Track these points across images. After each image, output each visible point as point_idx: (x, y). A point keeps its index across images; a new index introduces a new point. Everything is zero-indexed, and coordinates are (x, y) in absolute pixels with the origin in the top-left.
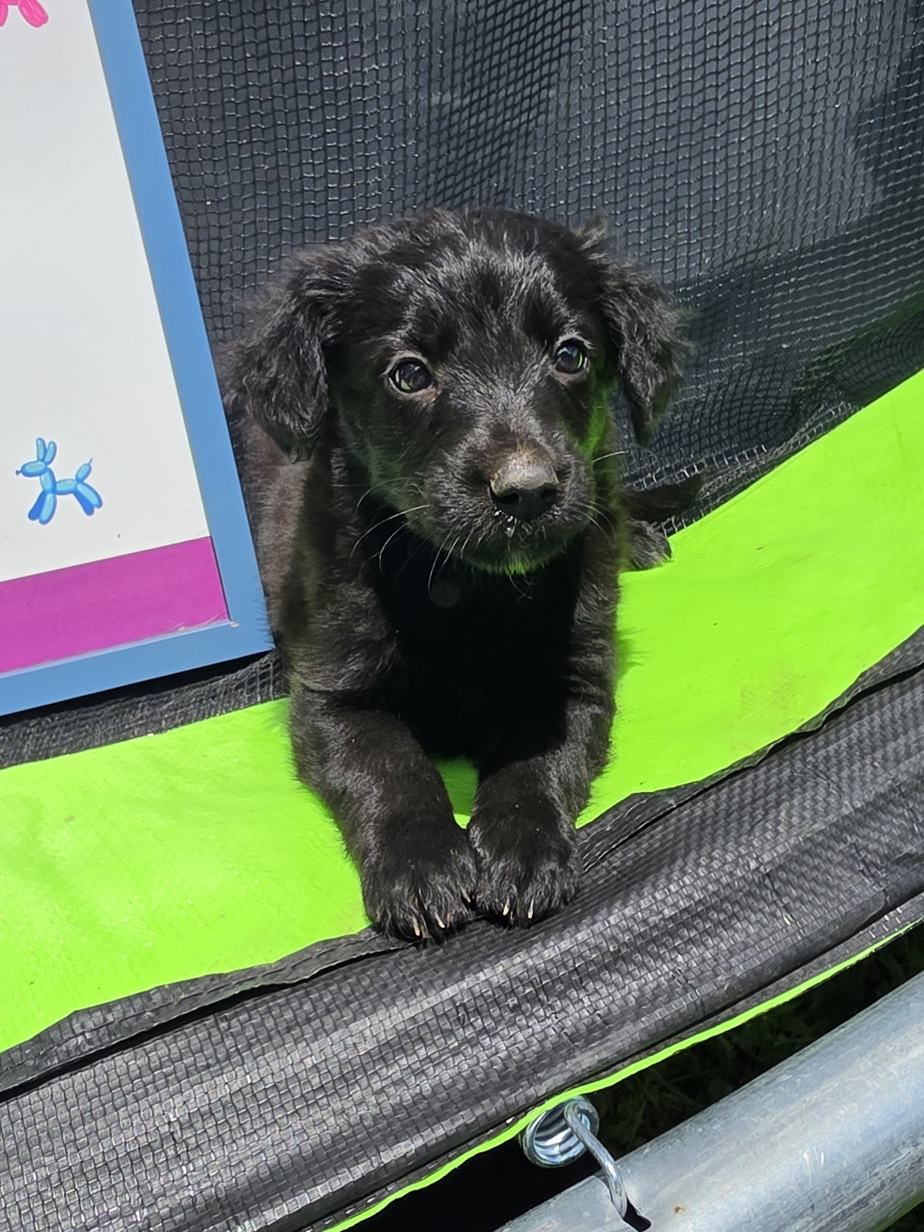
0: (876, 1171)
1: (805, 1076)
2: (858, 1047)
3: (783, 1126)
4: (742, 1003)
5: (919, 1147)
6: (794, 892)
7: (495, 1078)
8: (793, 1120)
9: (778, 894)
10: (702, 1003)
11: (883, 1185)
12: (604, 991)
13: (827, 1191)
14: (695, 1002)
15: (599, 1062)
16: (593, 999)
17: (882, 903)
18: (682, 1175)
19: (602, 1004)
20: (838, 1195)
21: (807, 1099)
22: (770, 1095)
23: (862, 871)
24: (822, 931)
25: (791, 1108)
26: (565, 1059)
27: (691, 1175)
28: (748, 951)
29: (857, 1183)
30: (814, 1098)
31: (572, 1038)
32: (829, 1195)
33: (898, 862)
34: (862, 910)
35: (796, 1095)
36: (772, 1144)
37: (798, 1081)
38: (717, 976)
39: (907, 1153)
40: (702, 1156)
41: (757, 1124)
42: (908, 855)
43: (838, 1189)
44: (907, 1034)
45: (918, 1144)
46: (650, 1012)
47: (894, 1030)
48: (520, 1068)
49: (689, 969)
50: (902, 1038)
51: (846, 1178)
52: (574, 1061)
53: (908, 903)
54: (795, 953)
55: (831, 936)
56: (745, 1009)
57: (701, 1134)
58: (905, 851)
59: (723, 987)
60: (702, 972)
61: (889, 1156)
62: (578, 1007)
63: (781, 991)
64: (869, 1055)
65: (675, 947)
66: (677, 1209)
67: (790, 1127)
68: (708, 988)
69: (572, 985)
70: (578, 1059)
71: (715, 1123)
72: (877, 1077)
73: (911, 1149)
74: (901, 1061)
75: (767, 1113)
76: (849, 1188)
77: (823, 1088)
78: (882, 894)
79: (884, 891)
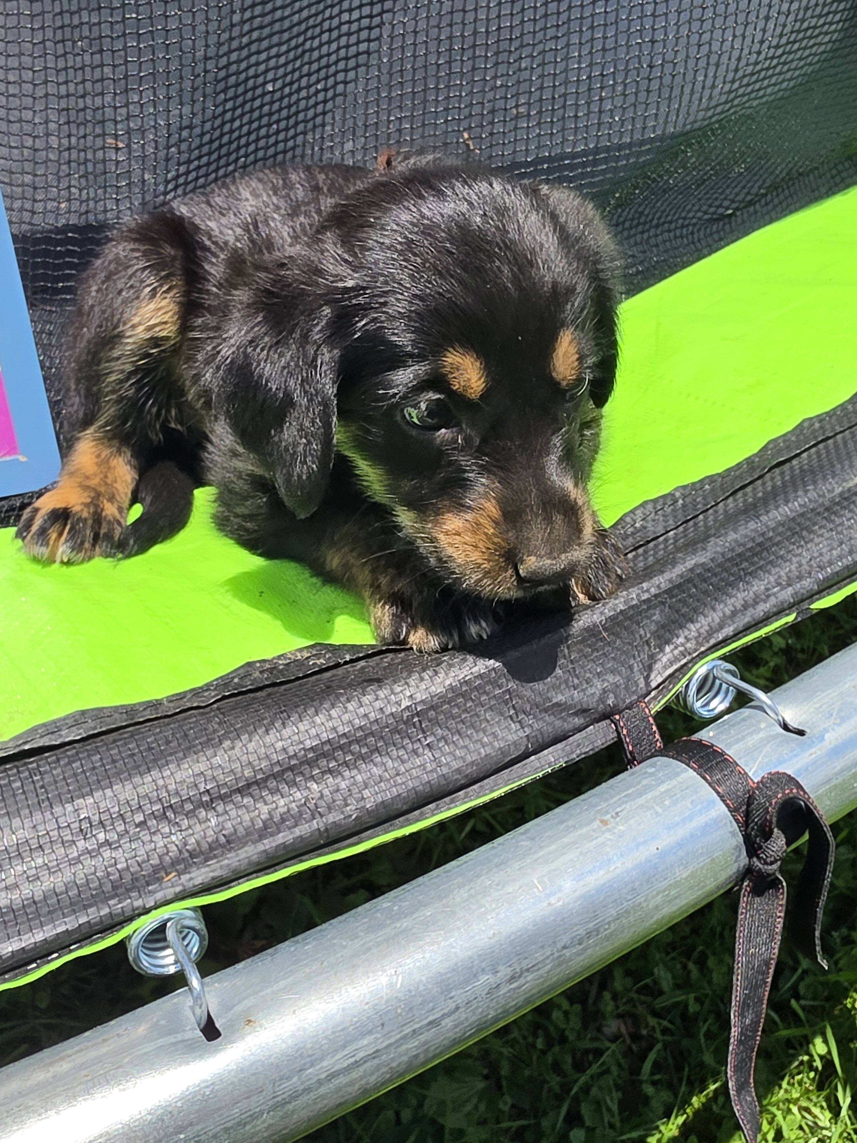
0: (452, 994)
1: (403, 904)
2: (460, 880)
3: (368, 950)
5: (499, 975)
6: (439, 731)
7: (108, 887)
8: (379, 944)
9: (424, 732)
10: (326, 830)
11: (457, 1008)
12: (233, 813)
13: (399, 1011)
14: (319, 829)
15: (213, 878)
16: (221, 819)
17: (523, 748)
18: (260, 991)
19: (228, 825)
20: (410, 1015)
22: (366, 920)
23: (511, 717)
24: (458, 771)
25: (381, 933)
26: (180, 874)
27: (269, 991)
28: (382, 784)
29: (431, 1004)
30: (405, 924)
31: (192, 855)
32: (400, 1015)
33: (546, 710)
34: (502, 753)
35: (388, 922)
36: (354, 966)
38: (347, 805)
39: (486, 979)
40: (285, 974)
41: (345, 947)
42: (558, 704)
43: (411, 1009)
44: (509, 870)
45: (497, 972)
46: (272, 835)
47: (497, 866)
48: (135, 880)
49: (322, 797)
50: (502, 873)
51: (420, 1000)
52: (187, 876)
53: (550, 749)
54: (428, 789)
55: (467, 776)
56: (370, 838)
57: (292, 953)
58: (555, 701)
59: (351, 816)
60: (334, 801)
61: (467, 982)
62: (204, 826)
63: (409, 823)
64: (467, 887)
65: (313, 777)
66: (250, 1021)
67: (375, 951)
68: (334, 817)
69: (202, 805)
70: (193, 875)
71: (307, 944)
72: (469, 909)
73: (491, 976)
74: (495, 895)
75: (357, 937)
76: (422, 1009)
77: (415, 916)
78: (525, 740)
79: (527, 736)
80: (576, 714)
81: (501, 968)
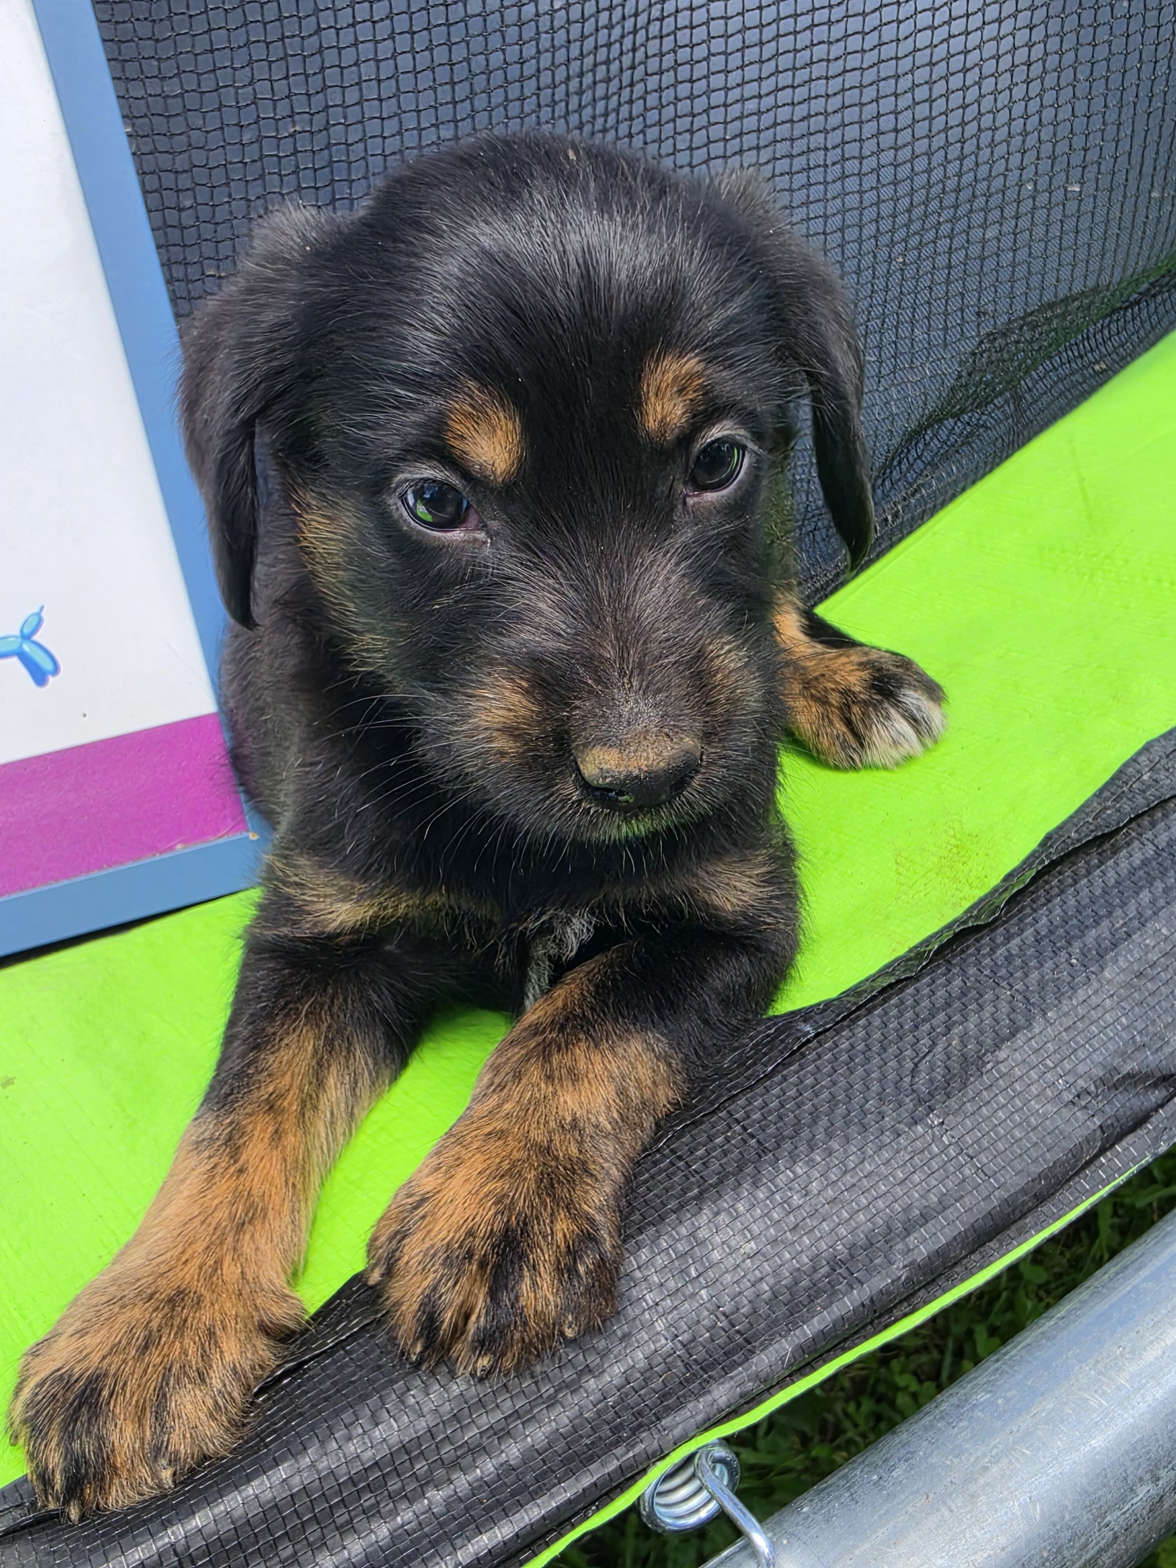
0: (1108, 1519)
1: (1009, 1394)
3: (986, 1469)
4: (921, 1293)
5: (1160, 1483)
8: (996, 1460)
10: (872, 1301)
11: (1116, 1538)
13: (1045, 1554)
14: (862, 1302)
17: (1098, 1142)
18: (855, 1547)
20: (1060, 1557)
21: (1015, 1429)
22: (964, 1424)
24: (1024, 1191)
25: (993, 1443)
26: (697, 1396)
27: (867, 1545)
29: (1083, 1539)
30: (1023, 1426)
32: (1048, 1560)
33: (1115, 1087)
34: (1073, 1155)
35: (999, 1424)
36: (973, 1496)
37: (1000, 1401)
38: (891, 1263)
39: (1144, 1491)
40: (880, 1518)
41: (950, 1468)
42: (1129, 1075)
43: (1059, 1550)
44: (1139, 1328)
45: (1158, 1479)
46: (803, 1322)
50: (1132, 1335)
51: (1068, 1534)
53: (1130, 1138)
55: (1034, 1192)
57: (876, 1484)
58: (1125, 1070)
59: (899, 1277)
61: (1123, 1500)
63: (970, 1273)
64: (1092, 1361)
67: (995, 1469)
68: (878, 1283)
70: (715, 1393)
72: (1104, 1393)
73: (1151, 1486)
74: (1133, 1368)
75: (962, 1452)
76: (1073, 1547)
77: (1034, 1411)
78: (1099, 1132)
79: (1101, 1127)
80: (1155, 1085)
81: (1162, 1473)
